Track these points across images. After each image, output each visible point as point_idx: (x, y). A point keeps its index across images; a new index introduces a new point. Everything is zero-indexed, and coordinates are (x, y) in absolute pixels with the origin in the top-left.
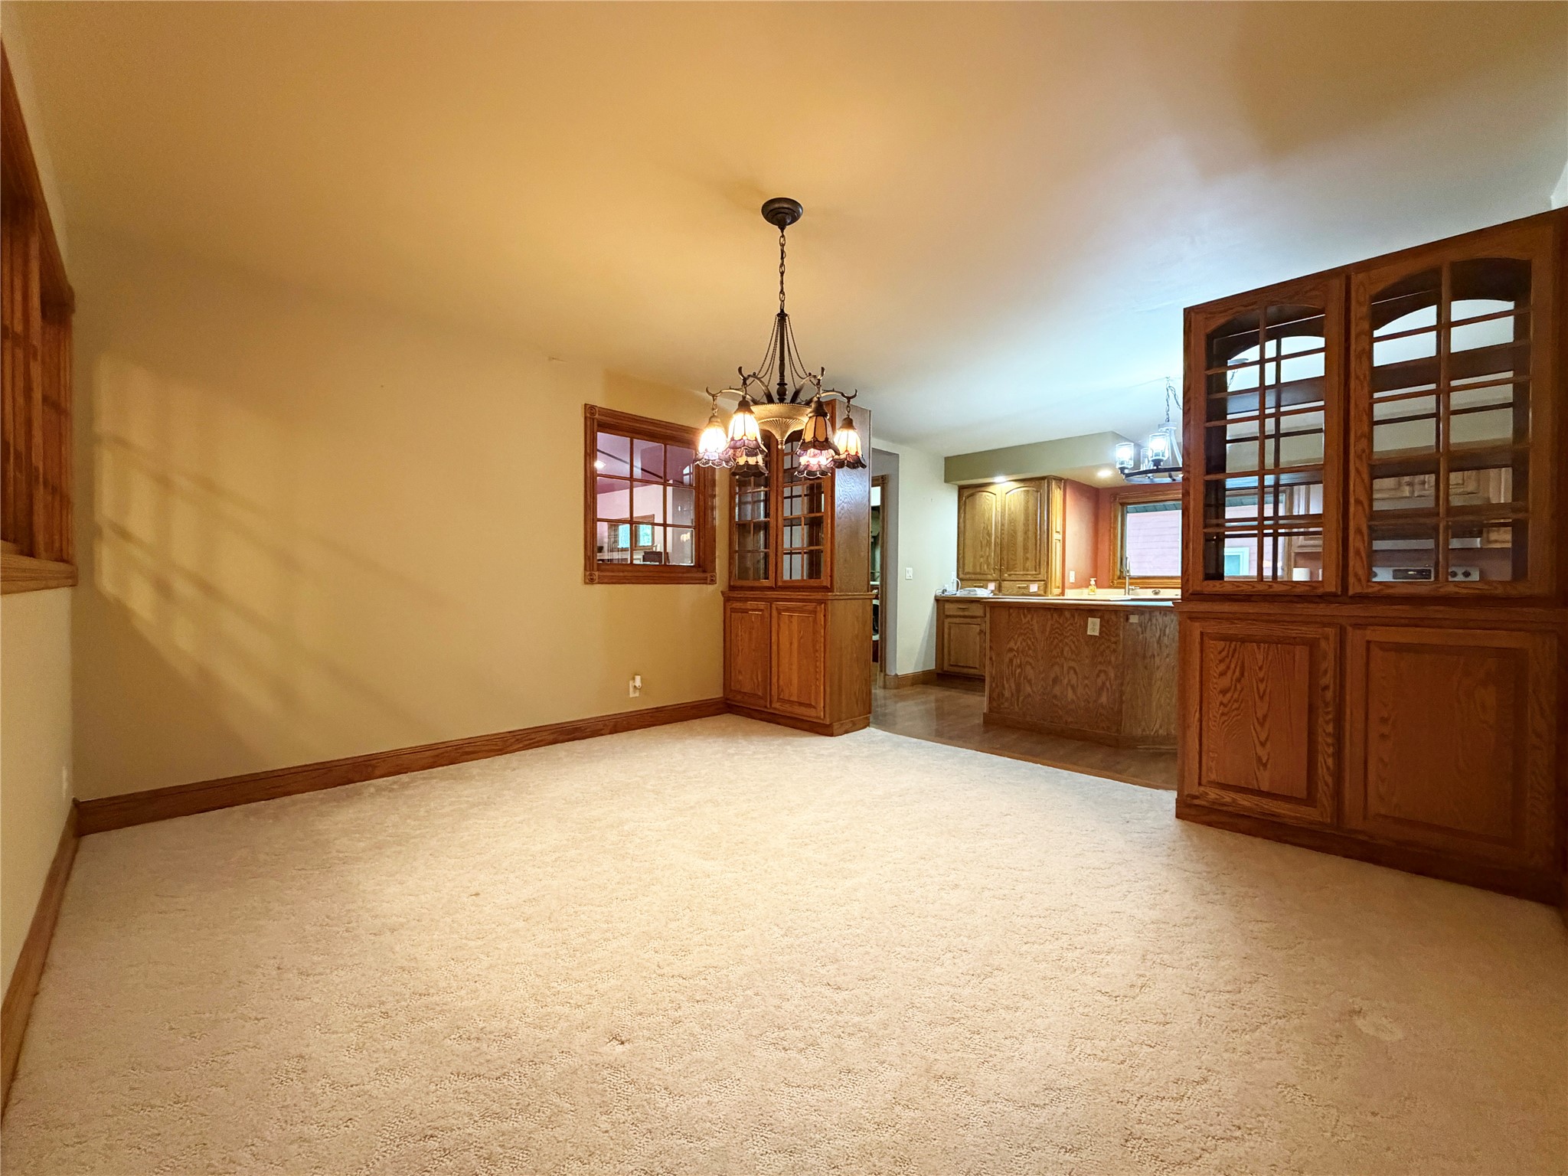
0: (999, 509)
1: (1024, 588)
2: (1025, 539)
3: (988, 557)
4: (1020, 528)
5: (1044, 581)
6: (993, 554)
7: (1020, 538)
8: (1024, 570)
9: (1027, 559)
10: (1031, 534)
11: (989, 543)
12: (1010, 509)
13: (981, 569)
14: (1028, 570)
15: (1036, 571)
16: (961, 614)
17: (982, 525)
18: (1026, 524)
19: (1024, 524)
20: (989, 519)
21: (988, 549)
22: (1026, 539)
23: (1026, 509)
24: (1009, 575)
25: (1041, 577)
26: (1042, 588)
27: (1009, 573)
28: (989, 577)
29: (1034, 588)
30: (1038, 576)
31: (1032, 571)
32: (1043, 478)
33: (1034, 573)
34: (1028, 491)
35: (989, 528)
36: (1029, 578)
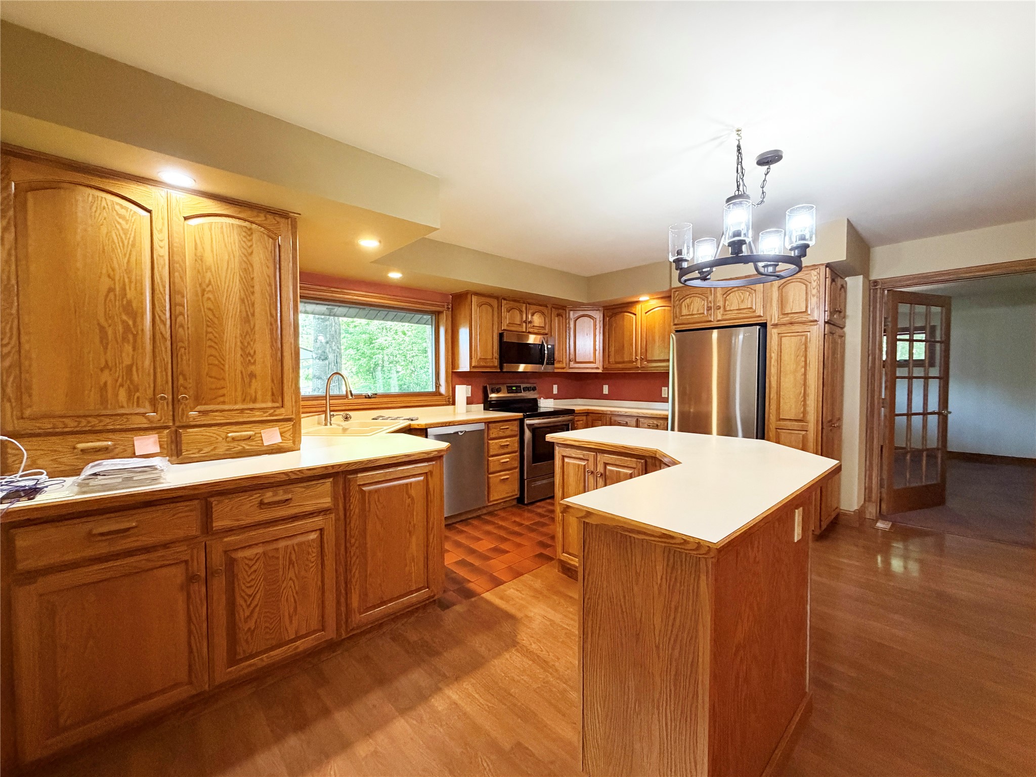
0: (162, 251)
1: (249, 438)
2: (245, 335)
3: (129, 368)
4: (232, 305)
5: (289, 420)
6: (148, 362)
7: (231, 331)
8: (244, 401)
9: (252, 375)
10: (260, 322)
11: (131, 333)
12: (199, 259)
13: (104, 401)
14: (254, 401)
15: (273, 401)
16: (103, 548)
17: (106, 283)
18: (247, 299)
19: (242, 301)
20: (128, 271)
21: (128, 348)
22: (248, 334)
23: (247, 269)
24: (204, 413)
25: (283, 413)
26: (288, 435)
27: (199, 408)
28: (142, 422)
29: (272, 436)
30: (278, 411)
31: (263, 401)
32: (283, 215)
33: (270, 405)
34: (250, 229)
35: (130, 294)
36: (258, 416)
